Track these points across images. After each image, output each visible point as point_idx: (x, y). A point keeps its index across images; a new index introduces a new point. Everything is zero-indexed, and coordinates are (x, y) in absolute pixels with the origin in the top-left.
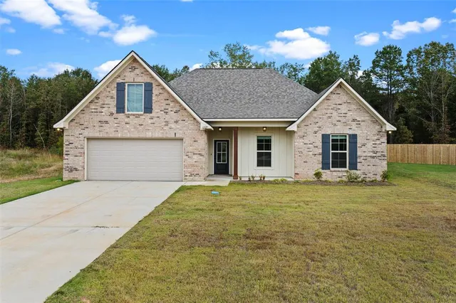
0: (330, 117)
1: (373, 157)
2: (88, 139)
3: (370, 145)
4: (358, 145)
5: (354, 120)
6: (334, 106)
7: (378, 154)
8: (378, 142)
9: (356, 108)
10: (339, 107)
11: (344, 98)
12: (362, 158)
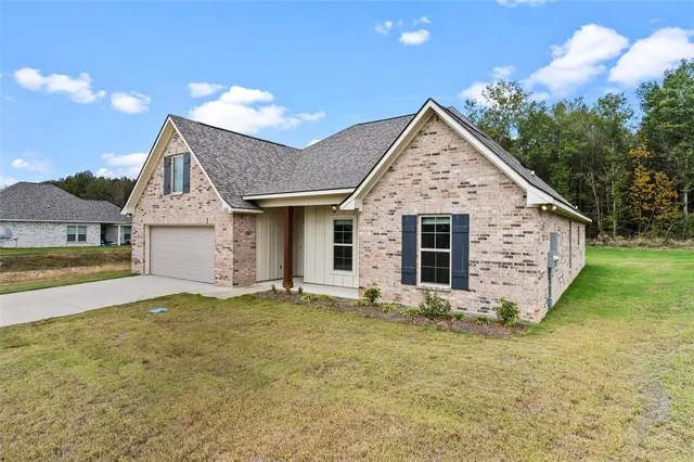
0: (416, 182)
1: (505, 266)
2: (151, 227)
3: (497, 238)
4: (471, 238)
5: (463, 185)
6: (425, 158)
7: (517, 259)
8: (516, 231)
9: (467, 157)
10: (434, 159)
11: (444, 139)
12: (479, 266)
